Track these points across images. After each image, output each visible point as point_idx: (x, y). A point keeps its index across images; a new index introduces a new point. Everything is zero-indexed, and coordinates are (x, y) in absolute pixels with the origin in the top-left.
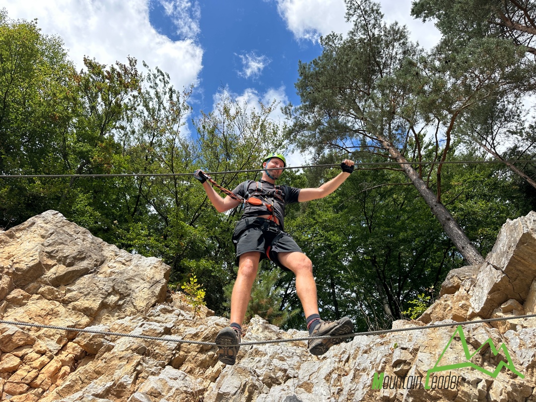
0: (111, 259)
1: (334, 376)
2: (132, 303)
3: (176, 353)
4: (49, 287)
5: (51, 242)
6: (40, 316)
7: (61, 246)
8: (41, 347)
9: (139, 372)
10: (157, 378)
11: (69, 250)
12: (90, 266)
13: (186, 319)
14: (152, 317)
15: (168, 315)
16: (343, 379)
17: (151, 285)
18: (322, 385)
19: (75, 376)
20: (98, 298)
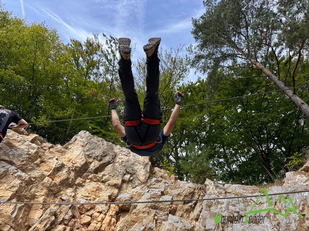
0: (119, 154)
2: (138, 178)
3: (172, 206)
4: (93, 174)
5: (87, 149)
6: (93, 191)
7: (93, 150)
8: (99, 209)
9: (156, 220)
10: (167, 222)
11: (98, 152)
12: (110, 159)
13: (170, 185)
14: (152, 186)
15: (160, 184)
17: (144, 166)
19: (121, 224)
20: (120, 178)
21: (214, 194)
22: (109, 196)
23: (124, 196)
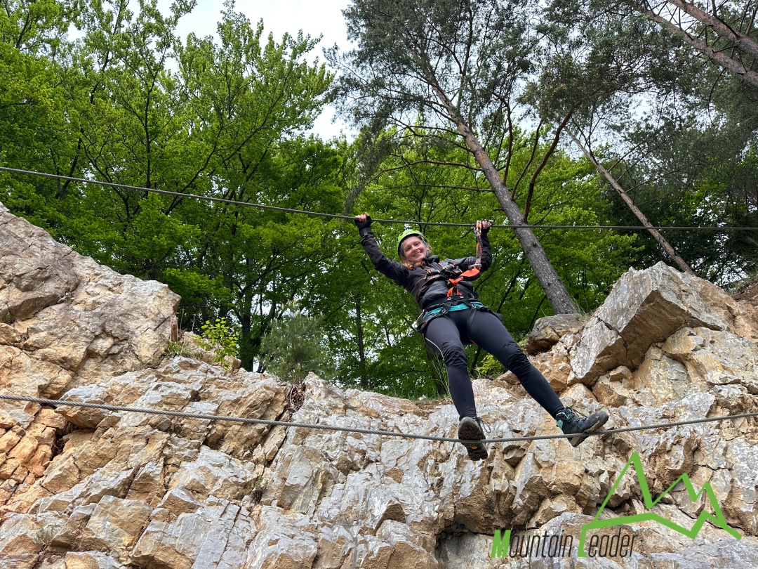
1: (430, 462)
2: (133, 351)
3: (213, 428)
9: (167, 458)
10: (193, 465)
12: (60, 291)
13: (218, 378)
14: (169, 375)
15: (191, 372)
17: (157, 324)
18: (415, 473)
19: (66, 463)
20: (81, 343)
21: (320, 407)
22: (40, 387)
23: (87, 391)
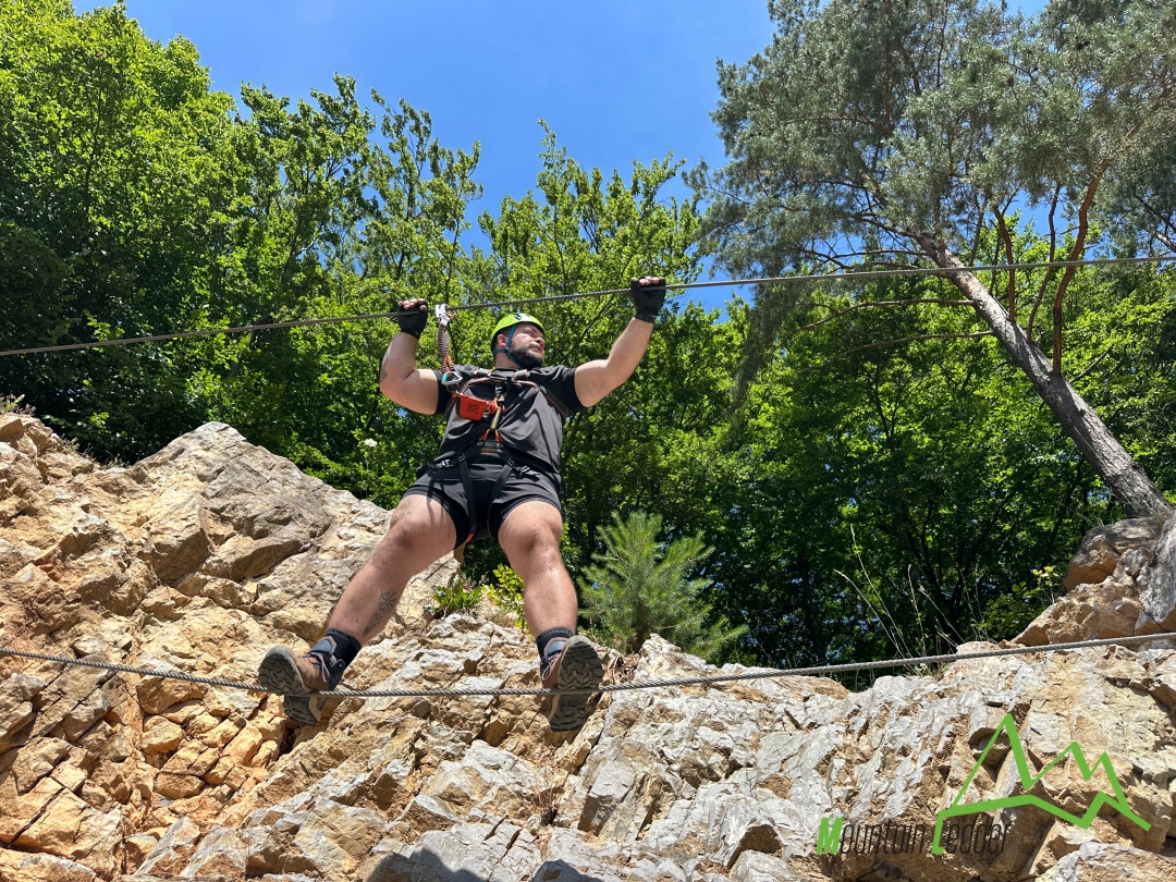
1: (838, 763)
3: (493, 713)
4: (223, 580)
5: (219, 488)
6: (210, 640)
7: (241, 497)
8: (219, 703)
9: (420, 754)
10: (457, 765)
11: (258, 505)
12: (302, 535)
13: (508, 643)
14: (438, 640)
15: (471, 635)
16: (856, 770)
18: (810, 782)
19: (290, 761)
20: (324, 602)
